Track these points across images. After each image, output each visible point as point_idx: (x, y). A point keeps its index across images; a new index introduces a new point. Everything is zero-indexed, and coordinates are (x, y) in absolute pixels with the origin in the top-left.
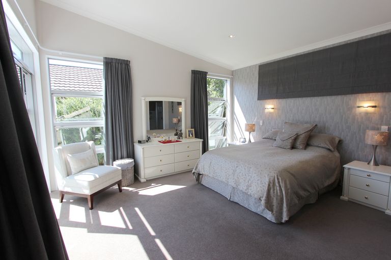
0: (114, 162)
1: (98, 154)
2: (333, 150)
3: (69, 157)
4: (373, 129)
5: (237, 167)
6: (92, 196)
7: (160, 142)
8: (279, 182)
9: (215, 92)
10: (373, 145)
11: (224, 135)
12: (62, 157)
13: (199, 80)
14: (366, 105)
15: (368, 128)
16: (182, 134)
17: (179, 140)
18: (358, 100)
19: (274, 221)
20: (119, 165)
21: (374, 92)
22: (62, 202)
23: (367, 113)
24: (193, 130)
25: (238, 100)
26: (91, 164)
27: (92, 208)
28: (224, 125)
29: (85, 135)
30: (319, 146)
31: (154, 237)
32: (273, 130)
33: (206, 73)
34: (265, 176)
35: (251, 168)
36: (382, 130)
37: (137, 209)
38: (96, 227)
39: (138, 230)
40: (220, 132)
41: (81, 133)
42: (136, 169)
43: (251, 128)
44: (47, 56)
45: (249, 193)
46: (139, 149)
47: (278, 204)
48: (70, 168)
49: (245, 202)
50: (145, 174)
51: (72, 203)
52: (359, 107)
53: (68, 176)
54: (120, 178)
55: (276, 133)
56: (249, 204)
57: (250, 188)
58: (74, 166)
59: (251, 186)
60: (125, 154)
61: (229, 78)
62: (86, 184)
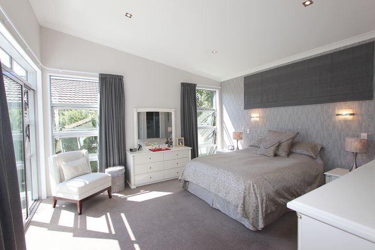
0: (106, 170)
1: (91, 162)
2: (315, 157)
3: (63, 165)
4: (354, 136)
5: (218, 174)
6: (81, 202)
7: (150, 150)
8: (254, 189)
9: (206, 102)
10: (353, 153)
11: (215, 143)
12: (56, 165)
13: (189, 92)
14: (345, 112)
15: (348, 135)
16: (172, 142)
17: (169, 148)
18: (337, 108)
19: (251, 228)
20: (109, 173)
21: (351, 101)
22: (54, 207)
23: (346, 121)
24: (183, 138)
25: (226, 109)
26: (84, 171)
27: (81, 214)
28: (214, 133)
29: (82, 144)
30: (302, 153)
31: (133, 242)
32: (259, 137)
33: (195, 85)
34: (241, 184)
35: (229, 175)
36: (362, 138)
37: (123, 215)
38: (81, 232)
39: (120, 235)
40: (211, 140)
41: (78, 142)
42: (127, 175)
43: (238, 136)
44: (49, 74)
45: (228, 201)
46: (130, 157)
47: (254, 211)
48: (64, 175)
49: (226, 209)
50: (134, 180)
51: (64, 209)
52: (337, 115)
53: (61, 182)
54: (109, 184)
55: (260, 141)
56: (229, 211)
57: (229, 195)
58: (67, 174)
59: (229, 193)
60: (117, 162)
61: (217, 89)
62: (76, 190)
